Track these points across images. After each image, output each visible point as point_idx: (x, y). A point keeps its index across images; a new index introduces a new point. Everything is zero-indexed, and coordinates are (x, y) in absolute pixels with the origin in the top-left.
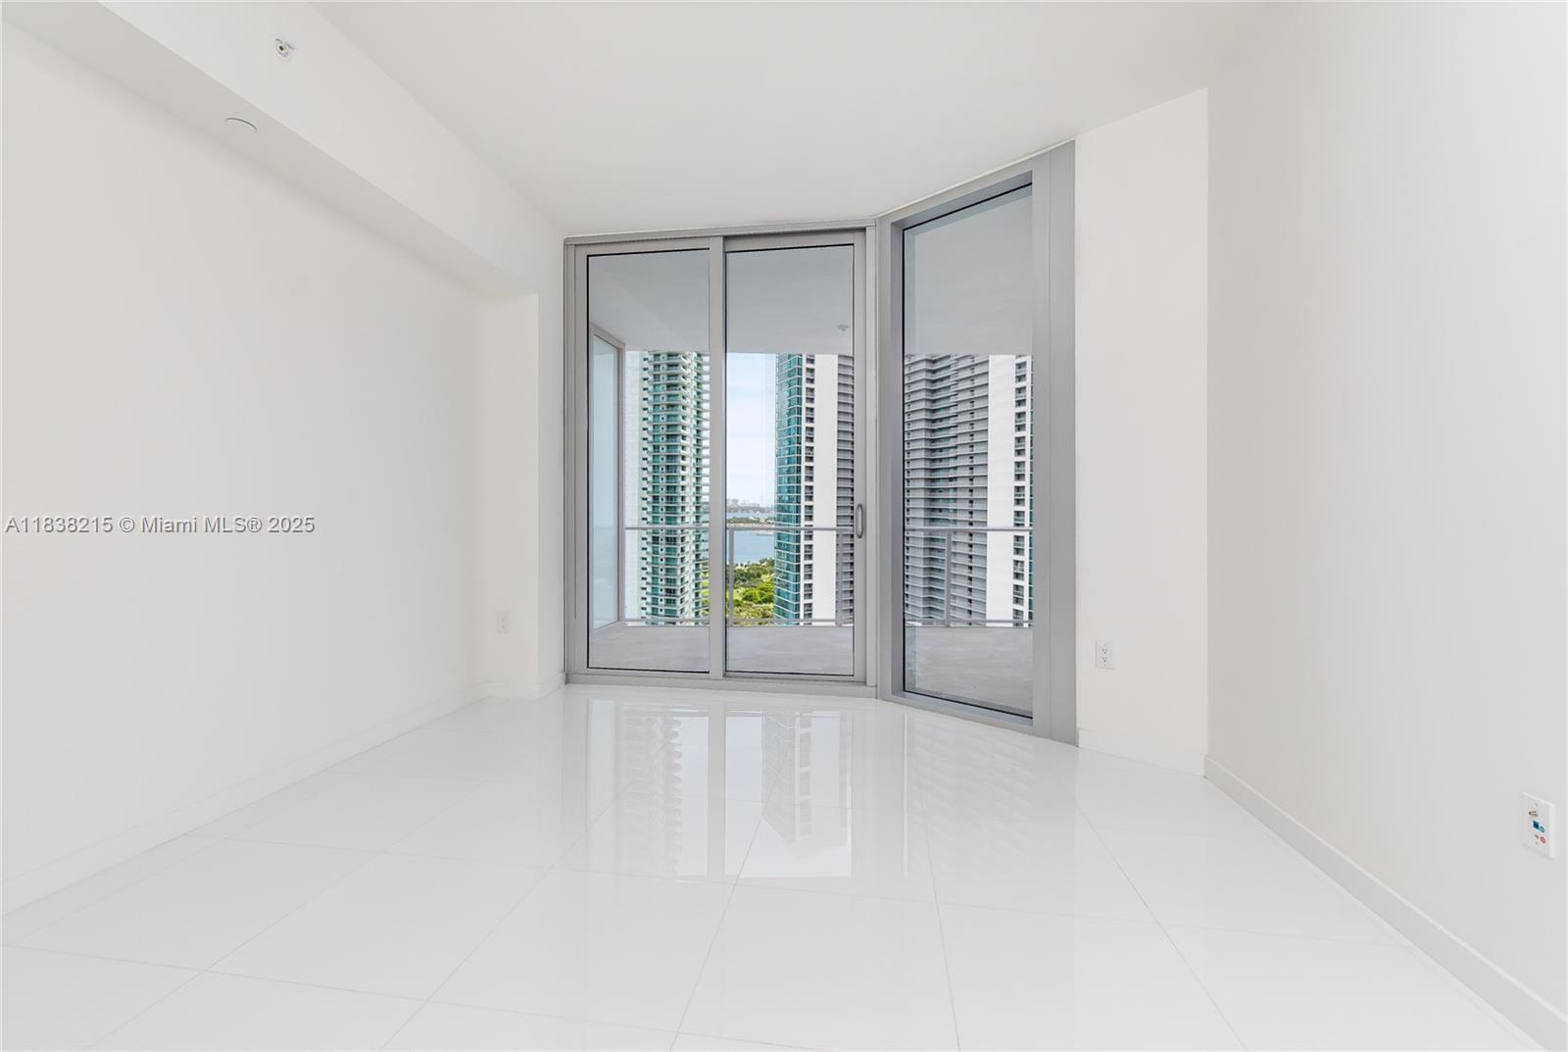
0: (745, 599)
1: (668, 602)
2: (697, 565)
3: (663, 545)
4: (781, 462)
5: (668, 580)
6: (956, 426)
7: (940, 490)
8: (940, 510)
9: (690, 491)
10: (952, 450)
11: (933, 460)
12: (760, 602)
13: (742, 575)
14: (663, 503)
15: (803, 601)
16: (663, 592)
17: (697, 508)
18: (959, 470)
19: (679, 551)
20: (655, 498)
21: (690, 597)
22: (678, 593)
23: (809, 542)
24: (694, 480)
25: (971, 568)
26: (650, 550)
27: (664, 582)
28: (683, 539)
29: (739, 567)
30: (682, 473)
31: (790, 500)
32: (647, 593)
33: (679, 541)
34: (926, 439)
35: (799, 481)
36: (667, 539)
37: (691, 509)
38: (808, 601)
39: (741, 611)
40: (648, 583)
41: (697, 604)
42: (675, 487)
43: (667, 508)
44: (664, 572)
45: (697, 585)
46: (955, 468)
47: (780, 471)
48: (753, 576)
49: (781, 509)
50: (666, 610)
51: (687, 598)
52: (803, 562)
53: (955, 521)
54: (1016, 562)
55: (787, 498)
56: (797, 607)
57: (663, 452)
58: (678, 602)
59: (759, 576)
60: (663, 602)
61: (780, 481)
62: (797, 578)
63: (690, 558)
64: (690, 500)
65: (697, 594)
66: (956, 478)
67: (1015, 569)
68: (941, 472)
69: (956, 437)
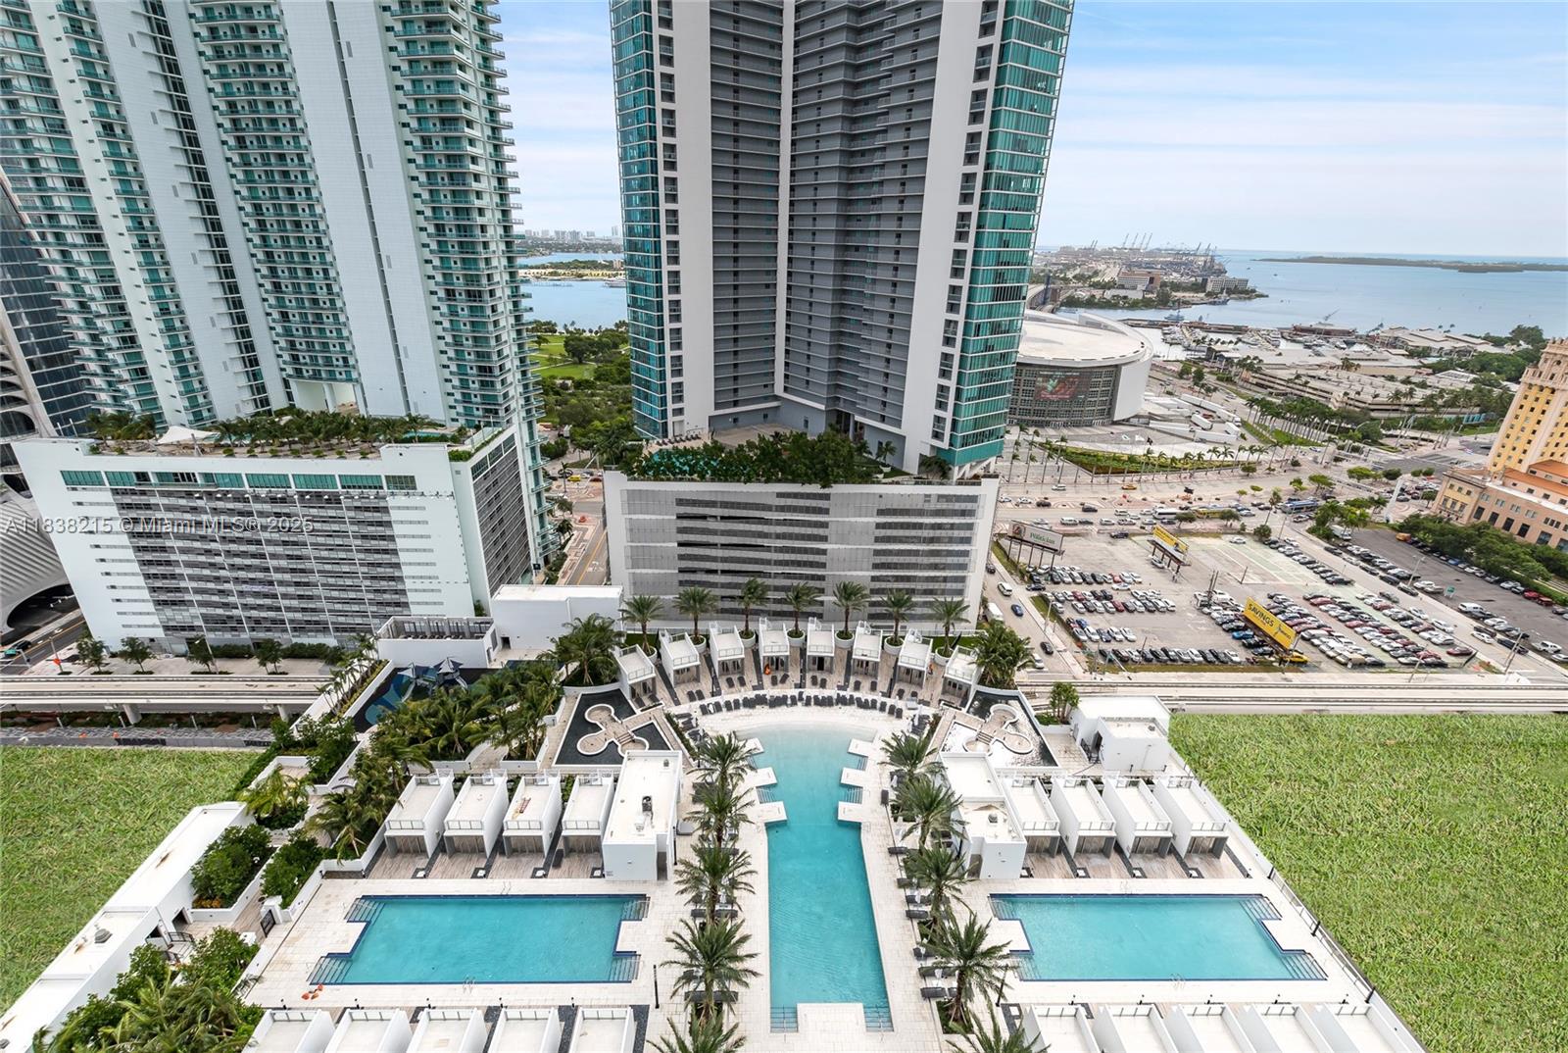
0: (596, 379)
1: (483, 384)
2: (519, 332)
3: (462, 304)
4: (627, 170)
5: (478, 354)
6: (887, 113)
7: (858, 218)
8: (857, 248)
9: (492, 218)
10: (878, 154)
11: (851, 170)
12: (619, 383)
13: (591, 345)
14: (452, 237)
15: (670, 380)
16: (475, 371)
17: (508, 244)
18: (885, 188)
19: (489, 312)
20: (440, 228)
21: (513, 377)
22: (497, 372)
23: (675, 297)
24: (497, 199)
25: (890, 331)
26: (444, 309)
27: (472, 357)
28: (492, 293)
29: (588, 334)
30: (475, 186)
31: (646, 233)
32: (451, 373)
33: (486, 297)
34: (843, 135)
35: (656, 202)
36: (469, 293)
37: (498, 247)
38: (677, 380)
39: (593, 395)
40: (450, 359)
41: (526, 386)
42: (467, 209)
43: (461, 244)
44: (470, 342)
45: (522, 360)
46: (881, 183)
47: (627, 186)
48: (607, 345)
49: (632, 246)
50: (483, 396)
51: (510, 378)
52: (668, 326)
53: (875, 265)
54: (948, 323)
55: (640, 230)
56: (663, 389)
57: (439, 149)
58: (498, 386)
59: (616, 346)
60: (477, 385)
61: (628, 201)
62: (661, 349)
63: (507, 321)
64: (494, 233)
65: (524, 373)
66: (880, 199)
67: (945, 332)
68: (861, 189)
69: (885, 131)
